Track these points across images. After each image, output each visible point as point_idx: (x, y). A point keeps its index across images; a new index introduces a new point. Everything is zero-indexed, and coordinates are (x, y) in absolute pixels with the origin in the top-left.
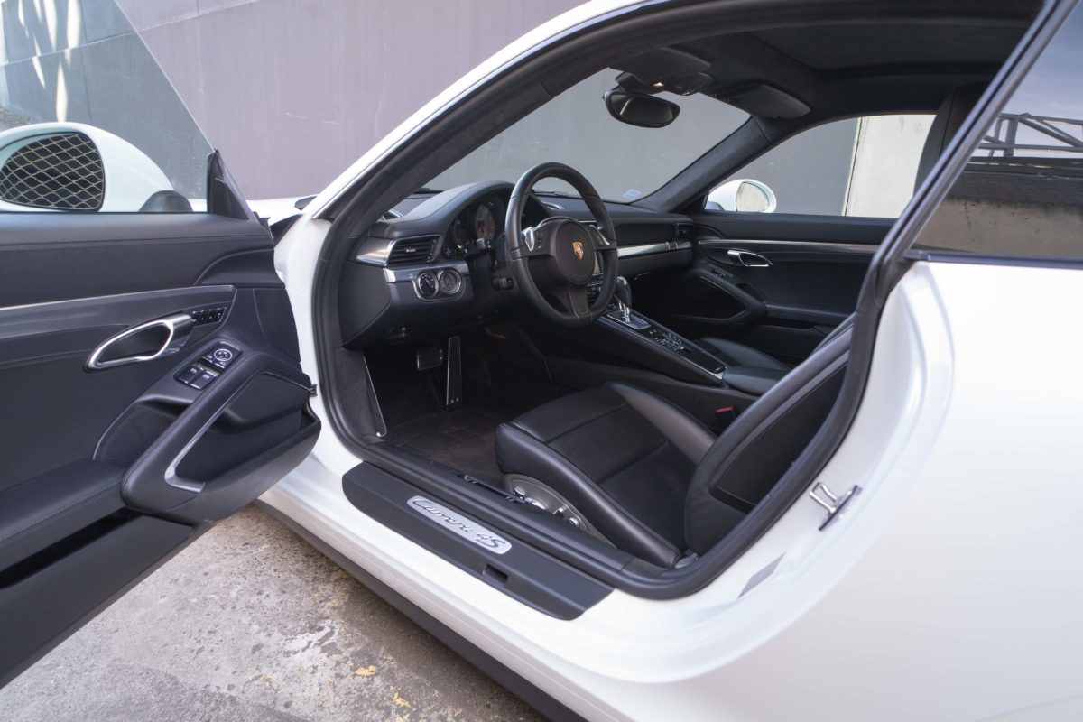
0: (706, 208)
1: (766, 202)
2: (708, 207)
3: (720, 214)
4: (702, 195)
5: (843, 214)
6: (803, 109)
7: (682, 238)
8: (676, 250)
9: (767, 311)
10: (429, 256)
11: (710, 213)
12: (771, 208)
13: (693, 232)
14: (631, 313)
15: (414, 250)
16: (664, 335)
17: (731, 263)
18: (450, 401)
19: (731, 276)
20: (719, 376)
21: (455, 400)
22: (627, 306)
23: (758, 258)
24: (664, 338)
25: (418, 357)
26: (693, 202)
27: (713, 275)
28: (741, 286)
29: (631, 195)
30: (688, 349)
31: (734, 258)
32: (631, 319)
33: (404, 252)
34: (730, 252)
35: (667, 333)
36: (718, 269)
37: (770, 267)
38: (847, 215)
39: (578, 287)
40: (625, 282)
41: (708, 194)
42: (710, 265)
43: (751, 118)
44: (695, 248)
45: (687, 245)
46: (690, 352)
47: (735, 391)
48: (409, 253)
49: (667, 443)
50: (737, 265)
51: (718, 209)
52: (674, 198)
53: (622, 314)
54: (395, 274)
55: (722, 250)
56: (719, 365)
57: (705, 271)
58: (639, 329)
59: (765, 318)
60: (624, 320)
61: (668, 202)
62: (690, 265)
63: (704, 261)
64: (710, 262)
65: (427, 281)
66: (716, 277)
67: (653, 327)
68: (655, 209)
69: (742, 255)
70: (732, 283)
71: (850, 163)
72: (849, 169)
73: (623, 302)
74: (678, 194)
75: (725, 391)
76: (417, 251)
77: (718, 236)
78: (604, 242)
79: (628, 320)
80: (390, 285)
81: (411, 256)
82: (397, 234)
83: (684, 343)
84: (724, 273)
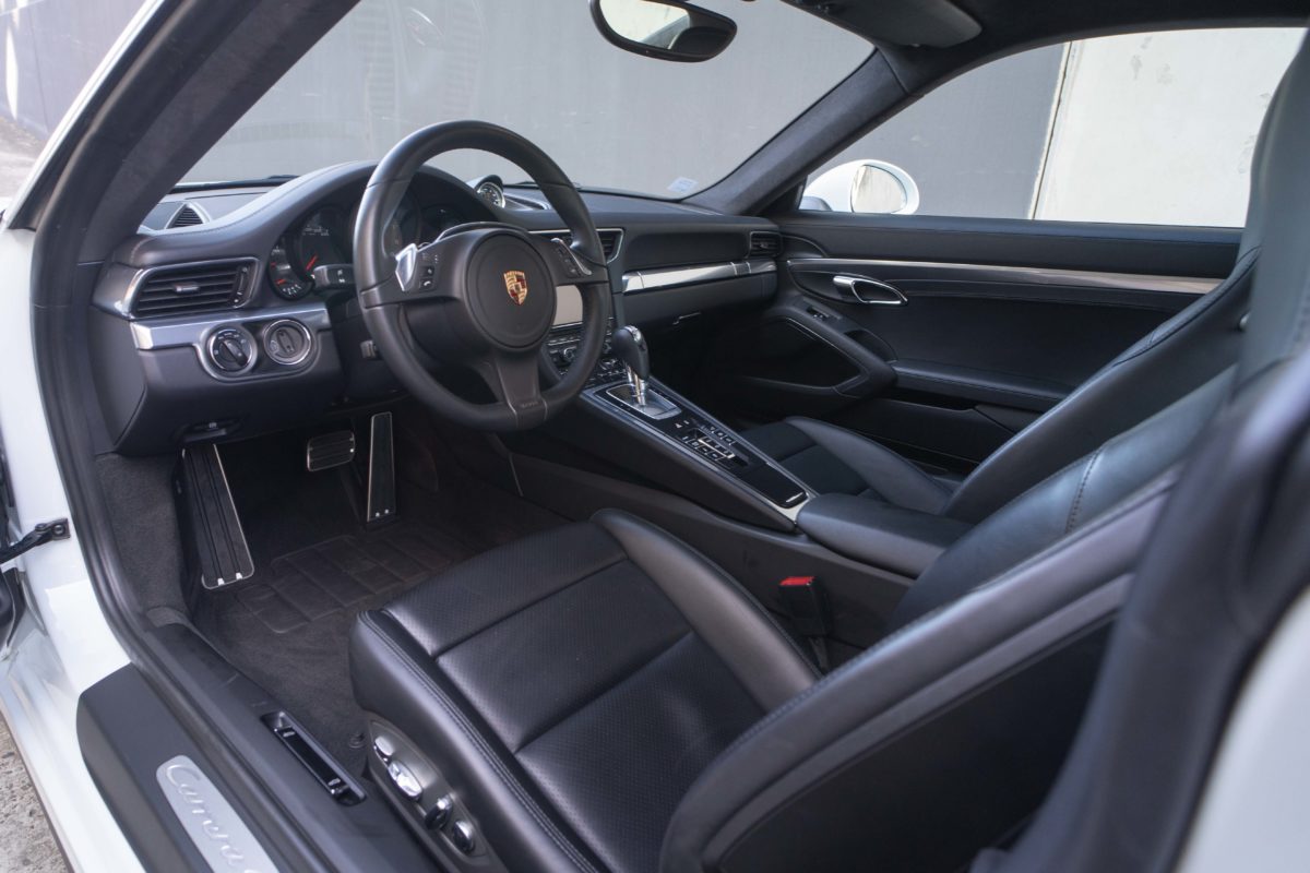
0: (801, 207)
1: (903, 197)
2: (804, 205)
3: (824, 217)
4: (794, 185)
5: (1030, 217)
6: (969, 27)
7: (759, 255)
8: (749, 275)
9: (896, 378)
10: (237, 297)
11: (807, 215)
12: (909, 207)
13: (779, 246)
14: (649, 387)
15: (193, 288)
16: (702, 429)
17: (839, 297)
18: (373, 515)
19: (839, 318)
20: (792, 514)
21: (382, 513)
22: (640, 377)
23: (883, 289)
24: (701, 435)
25: (309, 450)
26: (780, 198)
27: (808, 316)
28: (853, 335)
29: (681, 187)
30: (744, 458)
31: (844, 290)
32: (649, 398)
33: (173, 292)
34: (838, 280)
35: (708, 425)
36: (817, 306)
37: (904, 305)
38: (1037, 218)
39: (518, 356)
40: (638, 336)
41: (804, 183)
42: (806, 299)
43: (876, 50)
44: (781, 270)
45: (770, 267)
46: (745, 464)
47: (818, 547)
48: (183, 293)
49: (690, 636)
50: (850, 300)
51: (821, 208)
52: (748, 190)
53: (632, 391)
54: (152, 334)
55: (825, 276)
56: (797, 490)
57: (796, 309)
58: (658, 418)
59: (893, 388)
60: (636, 400)
61: (739, 198)
62: (773, 298)
63: (795, 293)
64: (806, 295)
65: (229, 345)
66: (813, 319)
67: (686, 414)
68: (718, 210)
69: (857, 285)
70: (838, 329)
71: (1043, 135)
72: (1044, 144)
73: (635, 370)
74: (756, 185)
75: (799, 544)
76: (202, 289)
77: (818, 252)
78: (577, 268)
79: (642, 400)
80: (141, 353)
81: (188, 300)
82: (150, 257)
83: (737, 446)
84: (826, 312)
